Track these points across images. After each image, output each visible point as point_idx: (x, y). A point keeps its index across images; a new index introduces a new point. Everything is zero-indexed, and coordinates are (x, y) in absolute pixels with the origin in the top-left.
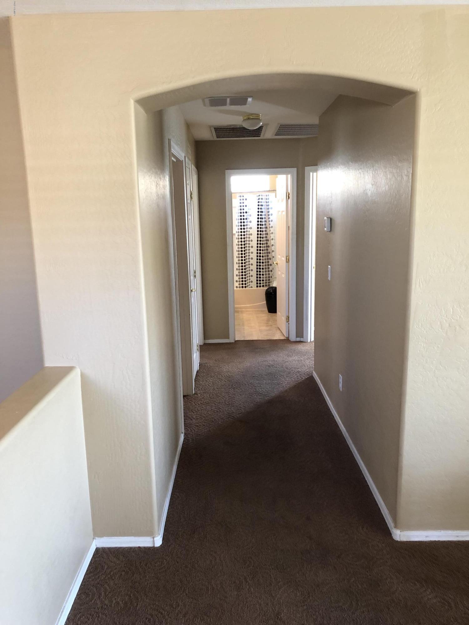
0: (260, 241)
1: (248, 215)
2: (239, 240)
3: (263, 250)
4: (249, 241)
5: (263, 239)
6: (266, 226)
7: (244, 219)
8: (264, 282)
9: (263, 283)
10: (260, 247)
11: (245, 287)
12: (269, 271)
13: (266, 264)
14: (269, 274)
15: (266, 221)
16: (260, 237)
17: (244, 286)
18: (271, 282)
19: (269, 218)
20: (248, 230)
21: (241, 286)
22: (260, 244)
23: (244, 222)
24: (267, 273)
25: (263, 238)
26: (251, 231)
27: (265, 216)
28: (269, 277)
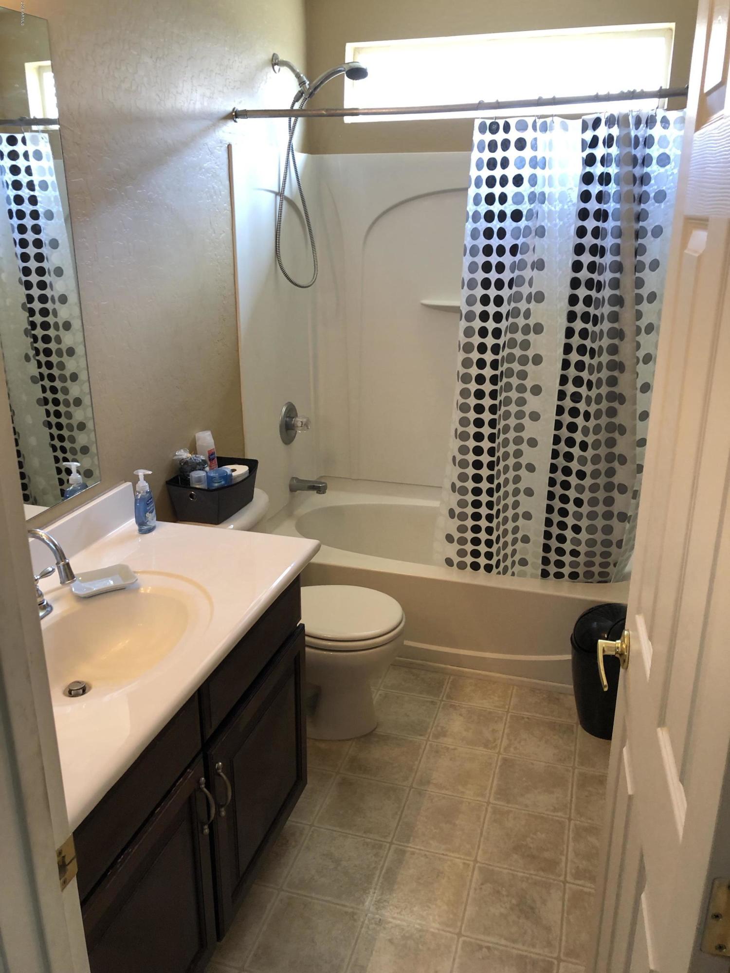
0: (580, 366)
1: (527, 231)
2: (471, 356)
3: (587, 416)
4: (523, 361)
5: (595, 361)
6: (617, 292)
7: (501, 251)
8: (582, 559)
9: (573, 564)
10: (576, 397)
11: (488, 568)
12: (608, 515)
13: (598, 481)
14: (608, 530)
15: (618, 267)
16: (582, 350)
17: (482, 561)
18: (615, 565)
19: (640, 251)
20: (523, 306)
21: (469, 559)
22: (578, 382)
23: (500, 268)
24: (600, 523)
25: (592, 353)
26: (539, 313)
27: (618, 241)
28: (607, 543)
